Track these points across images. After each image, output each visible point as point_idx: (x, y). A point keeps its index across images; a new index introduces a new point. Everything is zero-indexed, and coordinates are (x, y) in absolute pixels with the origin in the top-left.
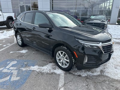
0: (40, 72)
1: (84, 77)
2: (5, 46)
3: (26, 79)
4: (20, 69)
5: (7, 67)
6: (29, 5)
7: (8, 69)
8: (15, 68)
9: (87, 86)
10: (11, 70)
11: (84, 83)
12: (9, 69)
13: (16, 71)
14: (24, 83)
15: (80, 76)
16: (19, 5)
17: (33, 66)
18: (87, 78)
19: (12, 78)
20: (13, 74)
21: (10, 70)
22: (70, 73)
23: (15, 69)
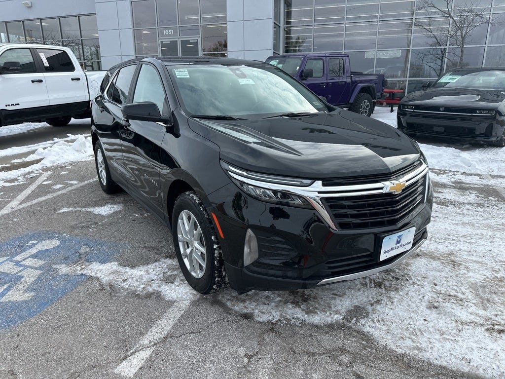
0: (111, 287)
1: (261, 323)
2: (58, 186)
3: (51, 301)
4: (54, 267)
5: (18, 258)
6: (192, 39)
7: (18, 263)
8: (41, 262)
9: (250, 357)
10: (22, 268)
11: (243, 345)
12: (21, 263)
13: (37, 271)
14: (36, 313)
15: (248, 317)
16: (159, 42)
17: (103, 262)
18: (272, 330)
19: (10, 293)
20: (22, 280)
21: (21, 266)
22: (216, 302)
23: (37, 266)
